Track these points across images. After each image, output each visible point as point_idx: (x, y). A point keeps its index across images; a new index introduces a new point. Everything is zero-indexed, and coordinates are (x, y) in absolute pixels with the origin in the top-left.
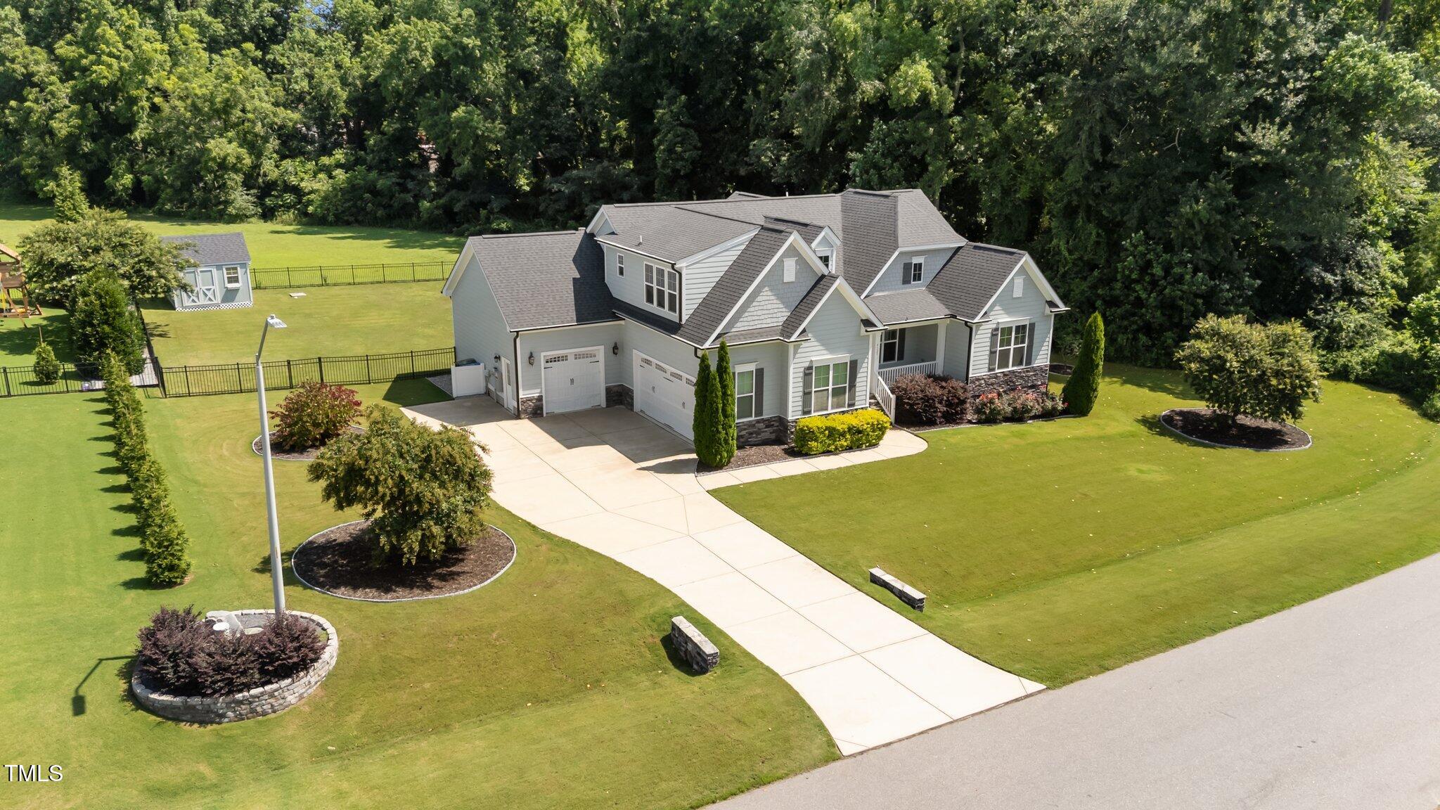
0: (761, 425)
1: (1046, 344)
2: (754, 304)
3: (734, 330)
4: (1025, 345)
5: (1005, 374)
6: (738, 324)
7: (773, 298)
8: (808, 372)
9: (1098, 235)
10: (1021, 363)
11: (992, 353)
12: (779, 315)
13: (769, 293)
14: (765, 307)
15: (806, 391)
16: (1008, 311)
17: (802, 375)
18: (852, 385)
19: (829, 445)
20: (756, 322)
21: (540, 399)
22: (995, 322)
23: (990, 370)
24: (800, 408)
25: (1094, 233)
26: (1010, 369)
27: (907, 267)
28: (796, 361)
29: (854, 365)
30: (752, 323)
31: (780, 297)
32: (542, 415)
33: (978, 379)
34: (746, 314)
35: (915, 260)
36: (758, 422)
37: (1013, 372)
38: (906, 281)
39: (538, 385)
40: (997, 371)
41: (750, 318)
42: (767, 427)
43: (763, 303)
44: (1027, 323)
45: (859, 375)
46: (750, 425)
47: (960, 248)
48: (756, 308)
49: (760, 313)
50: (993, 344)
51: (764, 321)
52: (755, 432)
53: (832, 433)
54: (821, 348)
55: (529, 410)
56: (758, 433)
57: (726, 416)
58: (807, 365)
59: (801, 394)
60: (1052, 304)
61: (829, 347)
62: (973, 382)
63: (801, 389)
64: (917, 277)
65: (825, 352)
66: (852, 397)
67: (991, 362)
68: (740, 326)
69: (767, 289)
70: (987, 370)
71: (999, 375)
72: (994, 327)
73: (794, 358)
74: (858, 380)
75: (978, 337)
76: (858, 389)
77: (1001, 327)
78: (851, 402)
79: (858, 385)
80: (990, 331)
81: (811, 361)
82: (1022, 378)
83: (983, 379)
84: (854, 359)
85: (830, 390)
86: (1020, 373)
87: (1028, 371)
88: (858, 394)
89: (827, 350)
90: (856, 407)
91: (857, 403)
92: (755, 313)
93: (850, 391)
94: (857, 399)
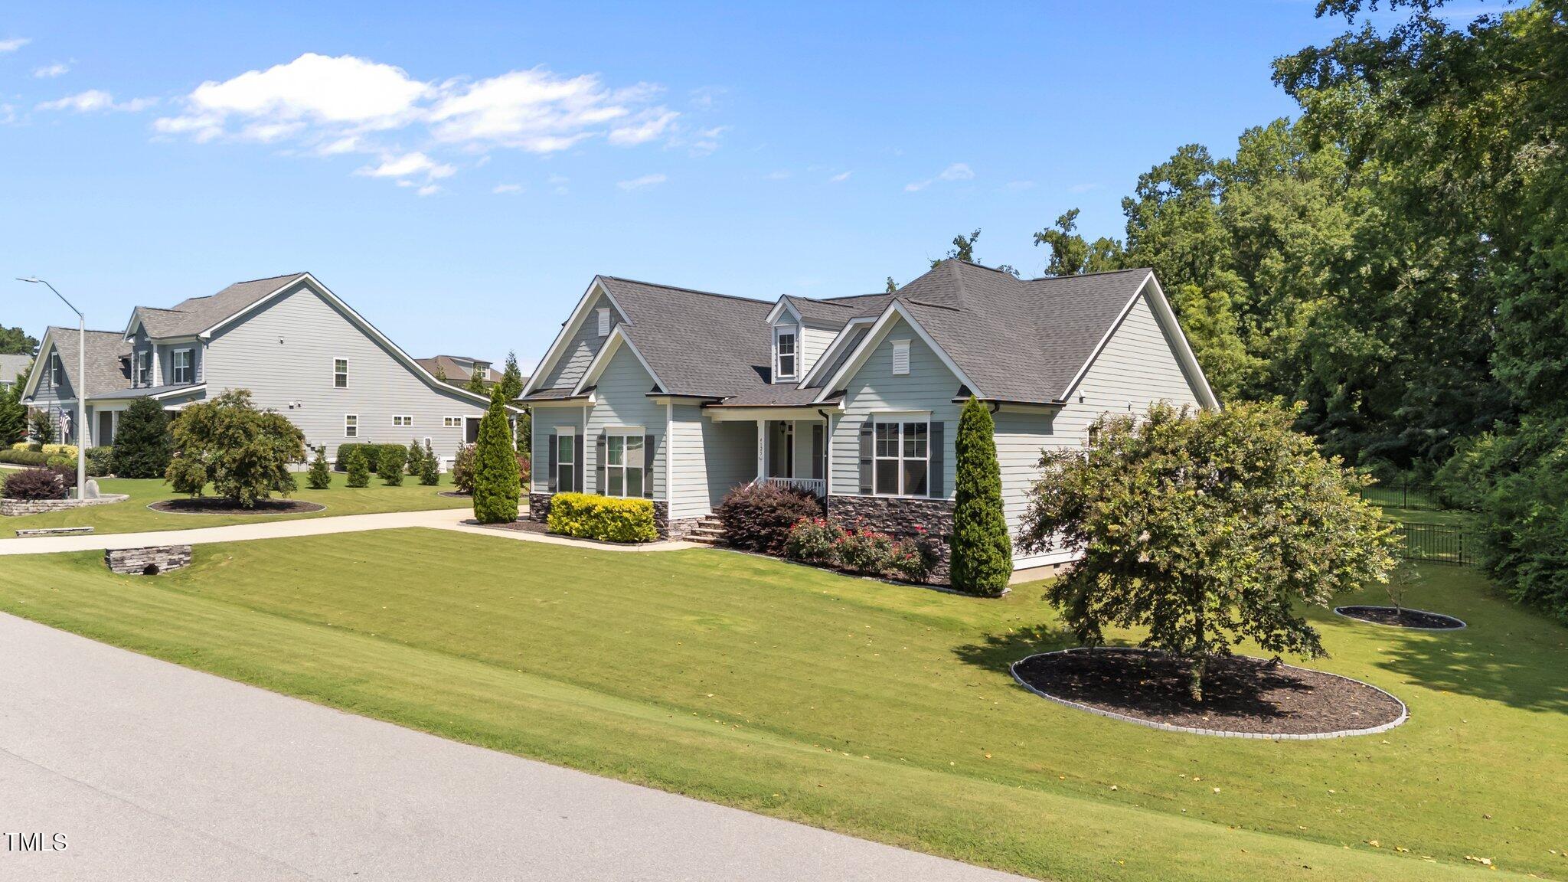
2: (574, 359)
3: (553, 388)
4: (928, 459)
5: (890, 505)
6: (559, 381)
7: (589, 354)
8: (602, 442)
10: (924, 492)
11: (865, 462)
13: (586, 348)
14: (583, 364)
15: (600, 465)
16: (885, 395)
17: (595, 444)
18: (650, 469)
22: (868, 411)
23: (866, 490)
24: (595, 486)
26: (901, 495)
28: (590, 425)
29: (649, 442)
33: (842, 502)
34: (566, 370)
37: (908, 503)
40: (875, 495)
41: (570, 375)
43: (581, 359)
44: (927, 419)
45: (657, 457)
48: (576, 364)
49: (578, 370)
50: (865, 449)
58: (600, 432)
59: (594, 468)
63: (595, 461)
65: (618, 420)
66: (649, 485)
67: (865, 478)
68: (561, 383)
69: (584, 343)
70: (857, 489)
71: (880, 502)
72: (865, 419)
73: (587, 423)
74: (655, 463)
75: (837, 432)
76: (655, 476)
77: (876, 421)
78: (648, 491)
79: (655, 469)
80: (858, 426)
81: (604, 429)
82: (925, 516)
83: (851, 503)
84: (650, 433)
85: (624, 470)
86: (920, 506)
87: (935, 508)
88: (655, 482)
89: (621, 417)
90: (654, 499)
91: (655, 495)
92: (574, 370)
93: (646, 475)
94: (655, 488)
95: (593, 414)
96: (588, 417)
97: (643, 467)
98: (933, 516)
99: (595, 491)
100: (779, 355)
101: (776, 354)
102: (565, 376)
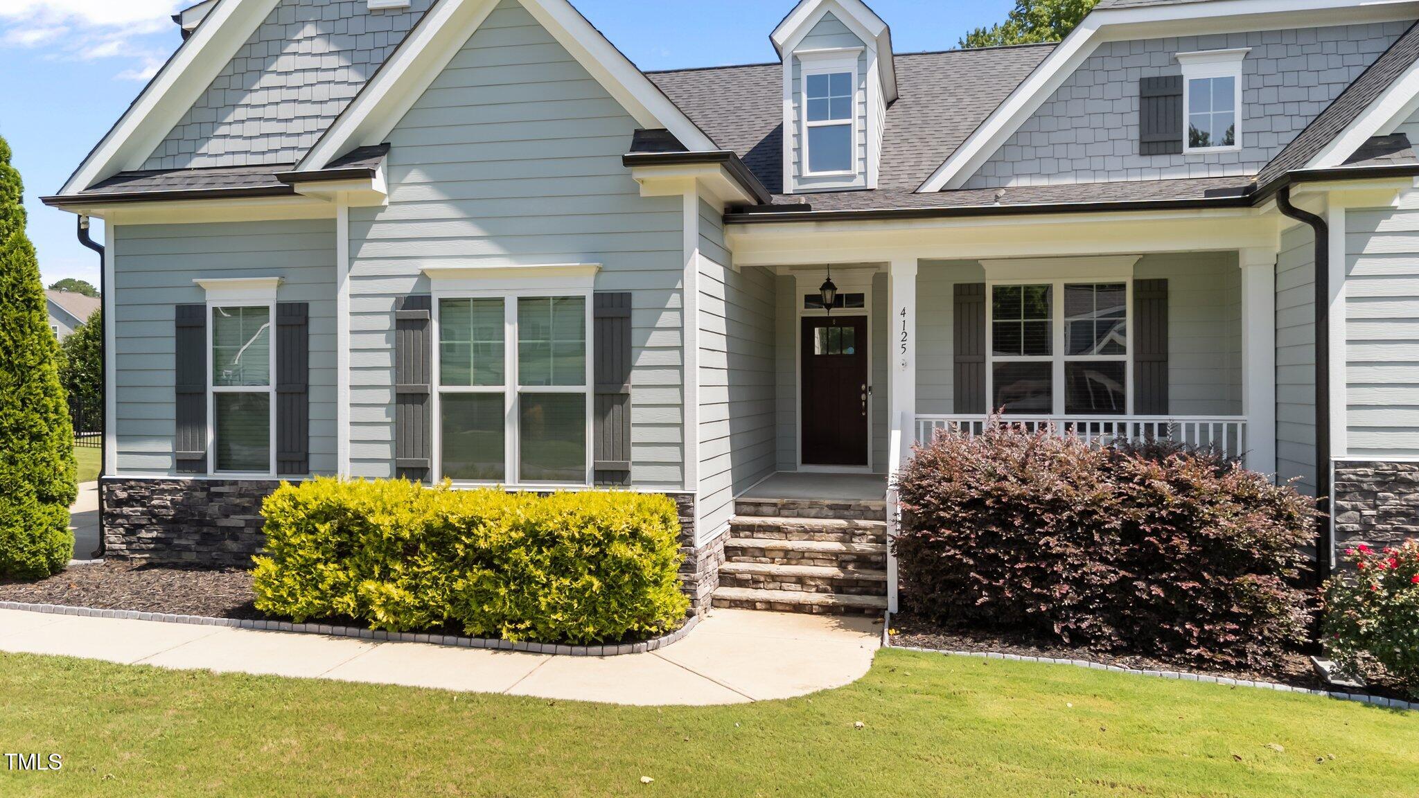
3: (196, 162)
6: (213, 146)
7: (333, 62)
8: (410, 315)
13: (319, 45)
14: (305, 94)
15: (408, 388)
17: (386, 323)
18: (613, 396)
20: (275, 143)
24: (386, 452)
27: (1157, 91)
28: (360, 268)
29: (613, 312)
31: (357, 57)
34: (240, 113)
35: (1201, 68)
38: (1156, 145)
41: (252, 129)
45: (642, 358)
48: (275, 96)
49: (285, 111)
54: (467, 229)
58: (407, 287)
59: (386, 396)
61: (498, 232)
62: (1363, 489)
63: (386, 378)
66: (615, 442)
69: (306, 29)
73: (352, 259)
74: (636, 377)
76: (636, 415)
78: (610, 463)
79: (636, 396)
81: (423, 277)
84: (614, 284)
85: (511, 403)
88: (636, 435)
89: (493, 237)
90: (633, 489)
91: (636, 473)
92: (270, 112)
93: (600, 413)
94: (636, 454)
95: (375, 231)
96: (356, 241)
97: (588, 389)
99: (386, 469)
100: (806, 124)
101: (798, 122)
102: (236, 130)
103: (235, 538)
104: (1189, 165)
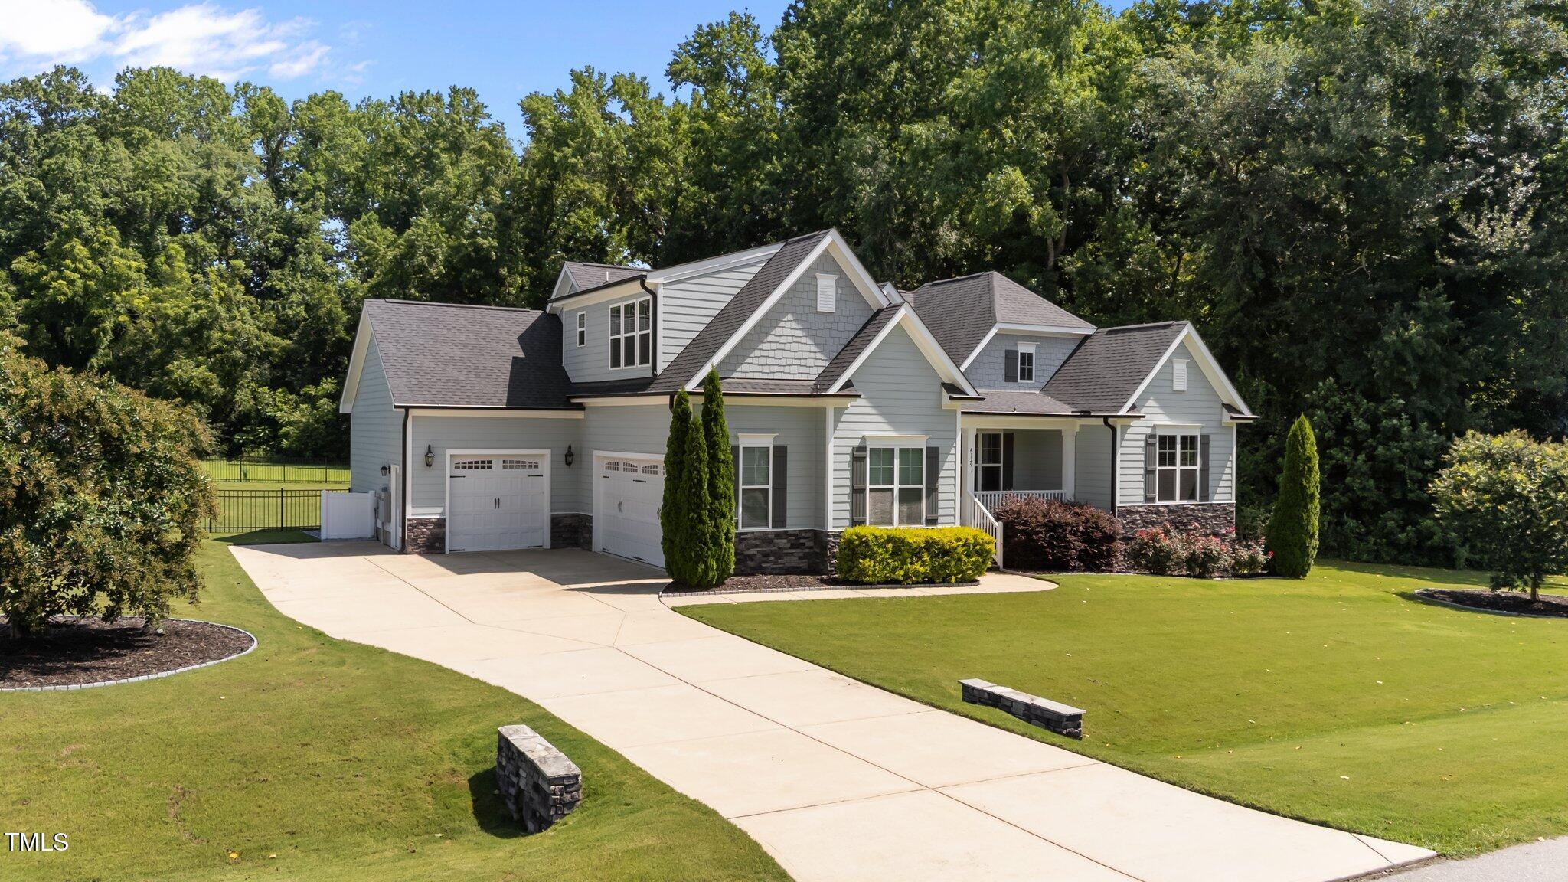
0: (783, 542)
1: (1227, 471)
2: (770, 338)
3: (735, 375)
4: (1198, 467)
5: (1170, 509)
6: (744, 367)
7: (800, 333)
8: (858, 455)
9: (1269, 392)
10: (1192, 497)
11: (1149, 472)
12: (810, 362)
13: (794, 325)
14: (787, 347)
15: (857, 487)
16: (1167, 409)
17: (848, 458)
18: (932, 489)
19: (895, 569)
20: (773, 369)
21: (440, 523)
22: (1151, 424)
23: (1148, 499)
24: (847, 515)
25: (1261, 388)
26: (1178, 502)
27: (1010, 356)
28: (838, 434)
29: (933, 454)
30: (766, 369)
31: (811, 333)
32: (441, 550)
33: (1130, 511)
34: (757, 353)
35: (1023, 348)
36: (778, 535)
37: (1183, 508)
38: (1010, 377)
39: (439, 500)
40: (1158, 503)
41: (763, 361)
42: (793, 546)
43: (783, 339)
44: (1197, 433)
45: (942, 473)
46: (765, 539)
47: (1087, 337)
48: (774, 346)
49: (778, 354)
50: (1149, 460)
51: (787, 369)
52: (774, 553)
53: (899, 548)
54: (880, 419)
55: (421, 541)
56: (779, 555)
57: (715, 496)
58: (857, 443)
59: (848, 490)
60: (1230, 408)
61: (893, 421)
62: (1122, 515)
63: (848, 482)
64: (1027, 374)
65: (885, 426)
66: (933, 508)
67: (1149, 486)
68: (748, 371)
69: (790, 317)
70: (1142, 498)
71: (1162, 509)
72: (1149, 431)
73: (835, 429)
74: (940, 481)
75: (1124, 444)
76: (940, 496)
77: (1159, 432)
78: (930, 517)
79: (940, 489)
80: (1143, 437)
81: (864, 438)
82: (1197, 519)
83: (1138, 512)
84: (933, 444)
85: (896, 492)
86: (1192, 510)
87: (1204, 510)
88: (940, 504)
89: (890, 423)
90: (939, 526)
91: (940, 520)
92: (771, 354)
93: (928, 497)
94: (940, 512)
95: (844, 418)
96: (837, 421)
97: (923, 486)
98: (1202, 517)
102: (755, 361)
103: (752, 560)
104: (1019, 388)
